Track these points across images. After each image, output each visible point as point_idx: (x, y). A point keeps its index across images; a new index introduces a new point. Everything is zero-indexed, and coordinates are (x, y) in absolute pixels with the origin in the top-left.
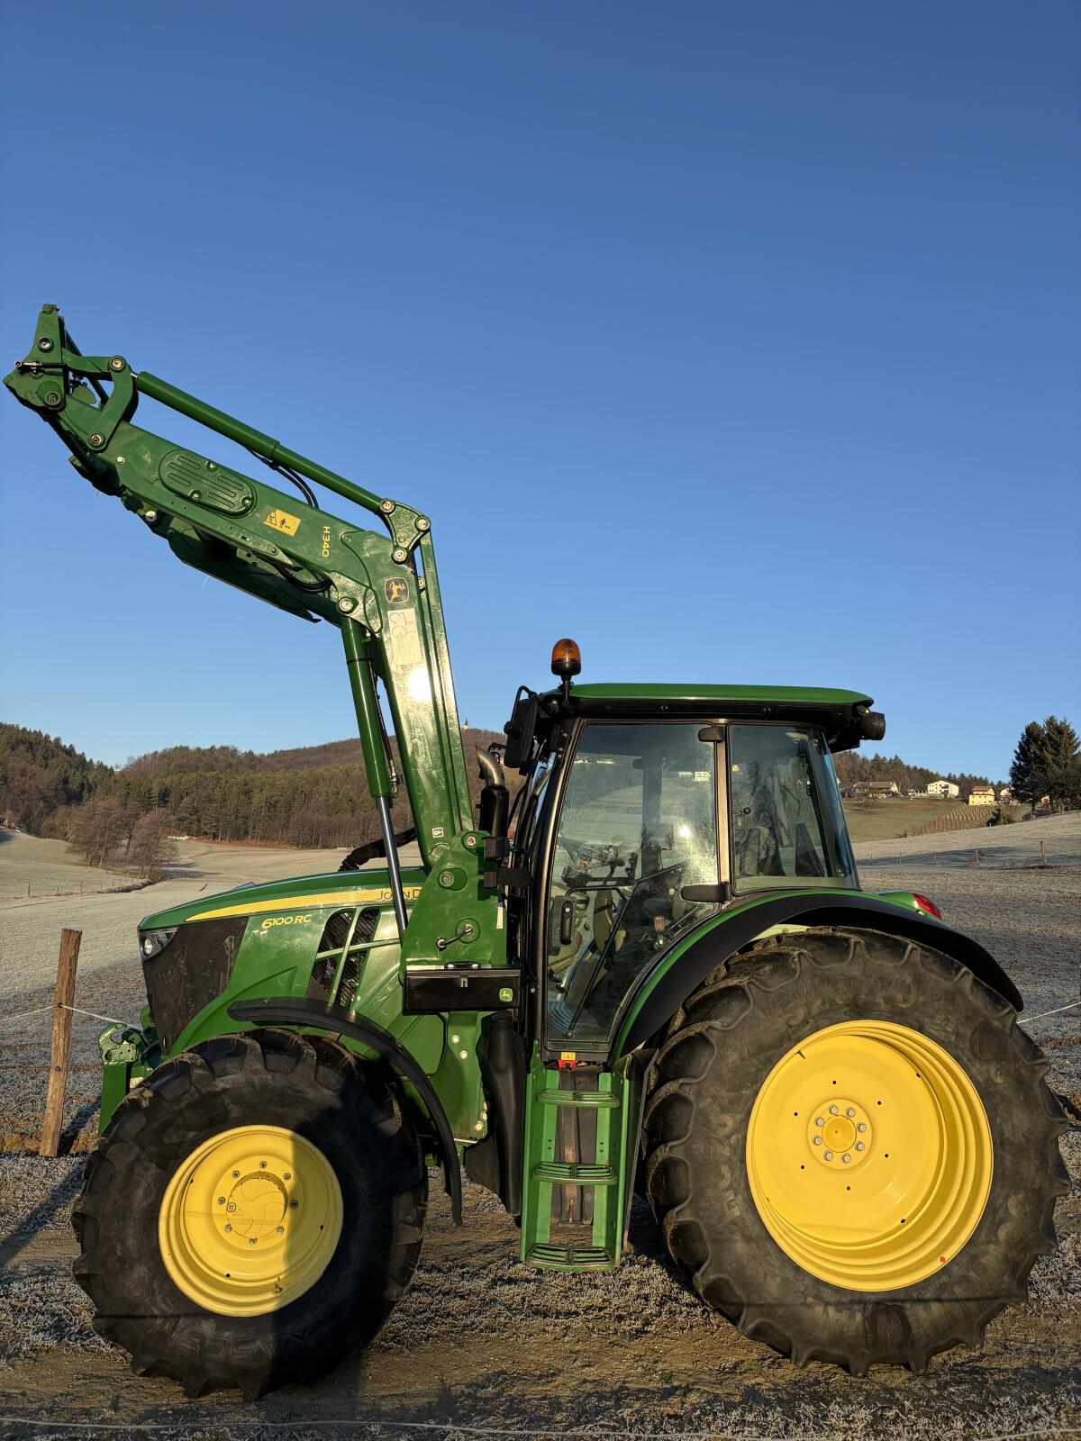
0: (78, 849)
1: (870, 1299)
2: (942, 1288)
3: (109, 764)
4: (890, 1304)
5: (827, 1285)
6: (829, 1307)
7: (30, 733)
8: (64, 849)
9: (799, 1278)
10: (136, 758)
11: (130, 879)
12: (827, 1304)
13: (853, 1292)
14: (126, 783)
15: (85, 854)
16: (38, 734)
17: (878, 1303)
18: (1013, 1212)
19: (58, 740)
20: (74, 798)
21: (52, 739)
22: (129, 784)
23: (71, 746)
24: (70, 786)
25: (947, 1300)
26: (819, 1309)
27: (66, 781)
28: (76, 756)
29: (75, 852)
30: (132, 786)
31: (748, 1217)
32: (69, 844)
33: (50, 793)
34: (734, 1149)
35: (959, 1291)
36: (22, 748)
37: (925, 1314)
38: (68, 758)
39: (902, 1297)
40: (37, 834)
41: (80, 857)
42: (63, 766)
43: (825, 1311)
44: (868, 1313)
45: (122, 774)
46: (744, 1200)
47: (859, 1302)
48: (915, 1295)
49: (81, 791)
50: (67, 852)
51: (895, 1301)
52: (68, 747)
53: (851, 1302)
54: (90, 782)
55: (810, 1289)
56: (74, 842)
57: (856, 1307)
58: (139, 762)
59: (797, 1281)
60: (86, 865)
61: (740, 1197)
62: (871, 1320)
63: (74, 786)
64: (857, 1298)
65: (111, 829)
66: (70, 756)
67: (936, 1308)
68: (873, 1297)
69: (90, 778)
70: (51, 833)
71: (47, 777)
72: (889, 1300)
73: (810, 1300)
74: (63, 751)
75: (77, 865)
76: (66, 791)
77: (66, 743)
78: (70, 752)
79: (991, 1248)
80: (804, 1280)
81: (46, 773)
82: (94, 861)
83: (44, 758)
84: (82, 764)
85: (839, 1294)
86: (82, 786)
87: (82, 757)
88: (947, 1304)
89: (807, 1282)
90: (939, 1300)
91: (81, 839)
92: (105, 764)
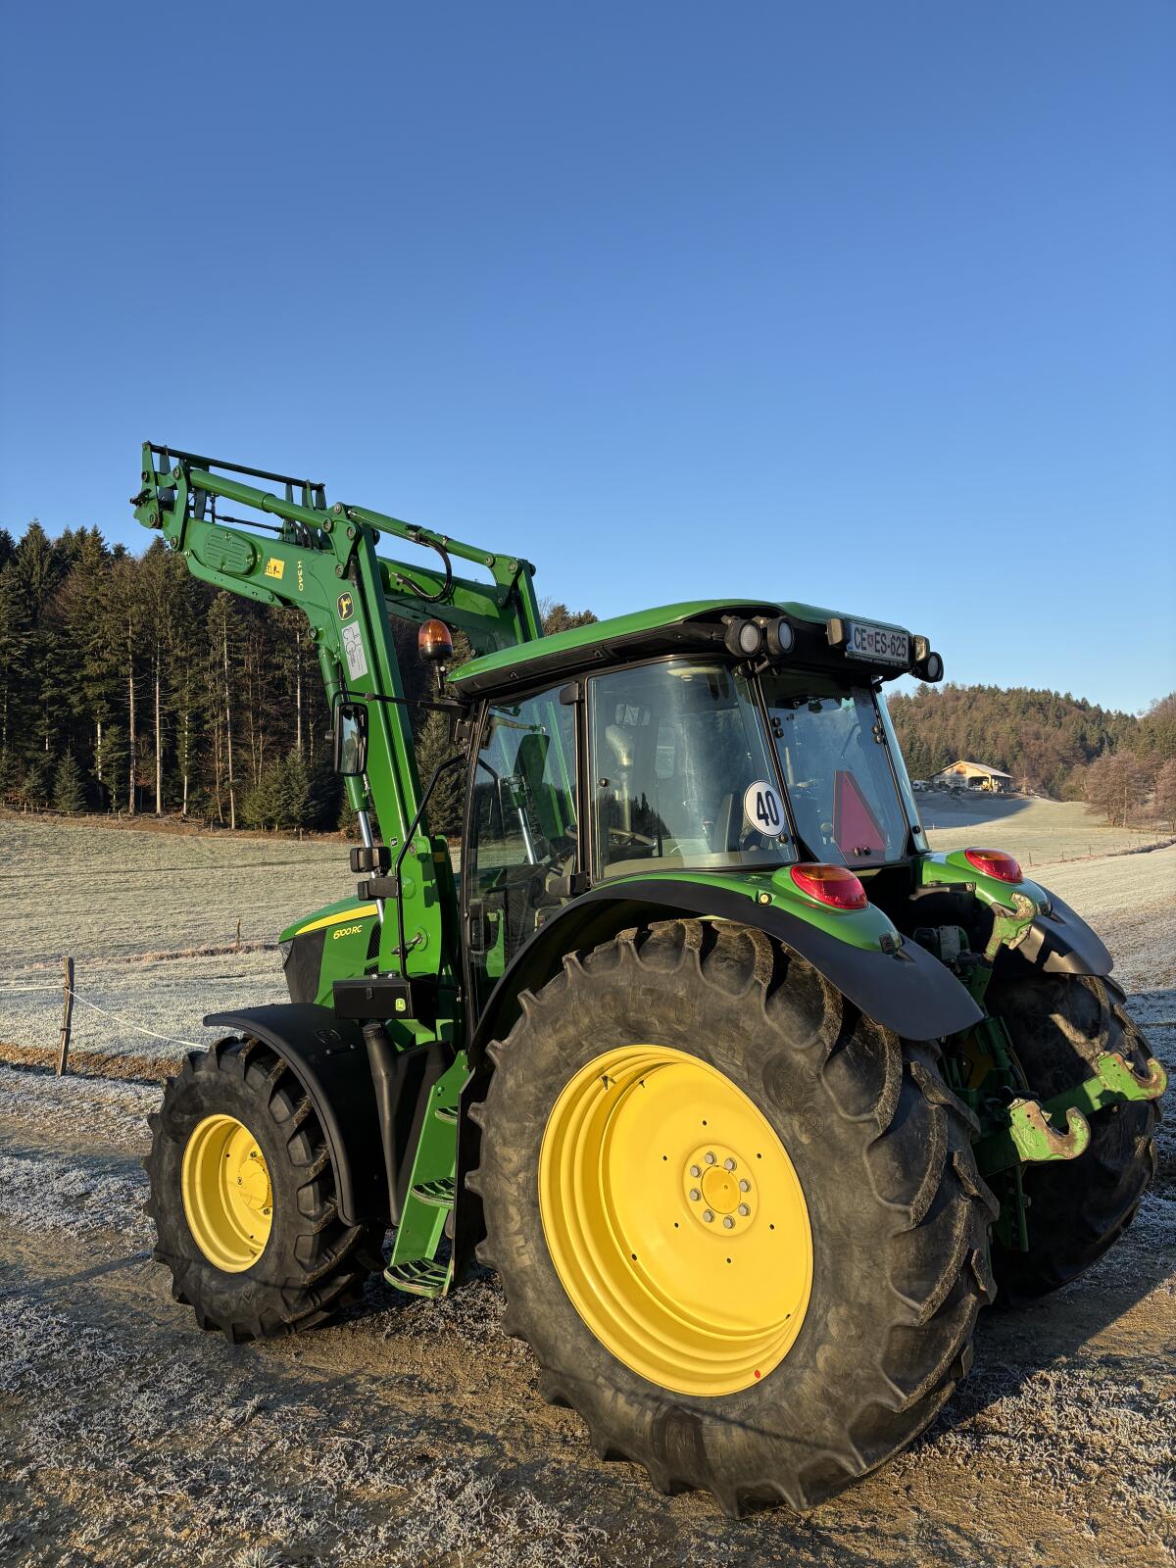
0: (1097, 809)
1: (668, 1400)
2: (749, 1411)
3: (1128, 712)
4: (688, 1412)
5: (625, 1369)
6: (620, 1395)
7: (1038, 693)
8: (1083, 810)
9: (593, 1352)
10: (1160, 700)
11: (1154, 836)
12: (618, 1390)
13: (652, 1385)
14: (1148, 730)
15: (1106, 814)
16: (1047, 693)
17: (676, 1407)
18: (834, 1330)
19: (1068, 696)
20: (1091, 754)
21: (1062, 696)
22: (1153, 731)
23: (1083, 699)
24: (1089, 742)
25: (751, 1428)
26: (608, 1394)
27: (1083, 738)
28: (1090, 709)
29: (1096, 813)
30: (1156, 732)
31: (541, 1270)
32: (1089, 806)
33: (1068, 753)
34: (523, 1189)
35: (766, 1423)
36: (1032, 710)
37: (724, 1438)
38: (1082, 712)
39: (705, 1408)
40: (1059, 798)
41: (1103, 818)
42: (1077, 723)
43: (614, 1398)
44: (659, 1416)
45: (1146, 720)
46: (536, 1248)
47: (656, 1399)
48: (718, 1410)
49: (1102, 746)
50: (1086, 814)
51: (696, 1410)
52: (1080, 701)
53: (647, 1396)
54: (1110, 735)
55: (603, 1368)
56: (1093, 802)
57: (650, 1404)
58: (1165, 704)
59: (590, 1353)
60: (1110, 826)
61: (531, 1245)
62: (661, 1424)
63: (1093, 742)
64: (656, 1393)
65: (1129, 785)
66: (1084, 710)
67: (737, 1433)
68: (673, 1397)
69: (1110, 730)
70: (1072, 795)
71: (1061, 738)
72: (689, 1408)
73: (601, 1380)
74: (1076, 706)
75: (1099, 826)
76: (1084, 747)
77: (1077, 697)
78: (1083, 706)
79: (807, 1375)
80: (598, 1356)
81: (1059, 733)
82: (1117, 821)
83: (1057, 717)
84: (1099, 716)
85: (636, 1382)
86: (1102, 741)
87: (1098, 710)
88: (751, 1434)
89: (603, 1358)
90: (742, 1425)
91: (1098, 799)
92: (1124, 713)
